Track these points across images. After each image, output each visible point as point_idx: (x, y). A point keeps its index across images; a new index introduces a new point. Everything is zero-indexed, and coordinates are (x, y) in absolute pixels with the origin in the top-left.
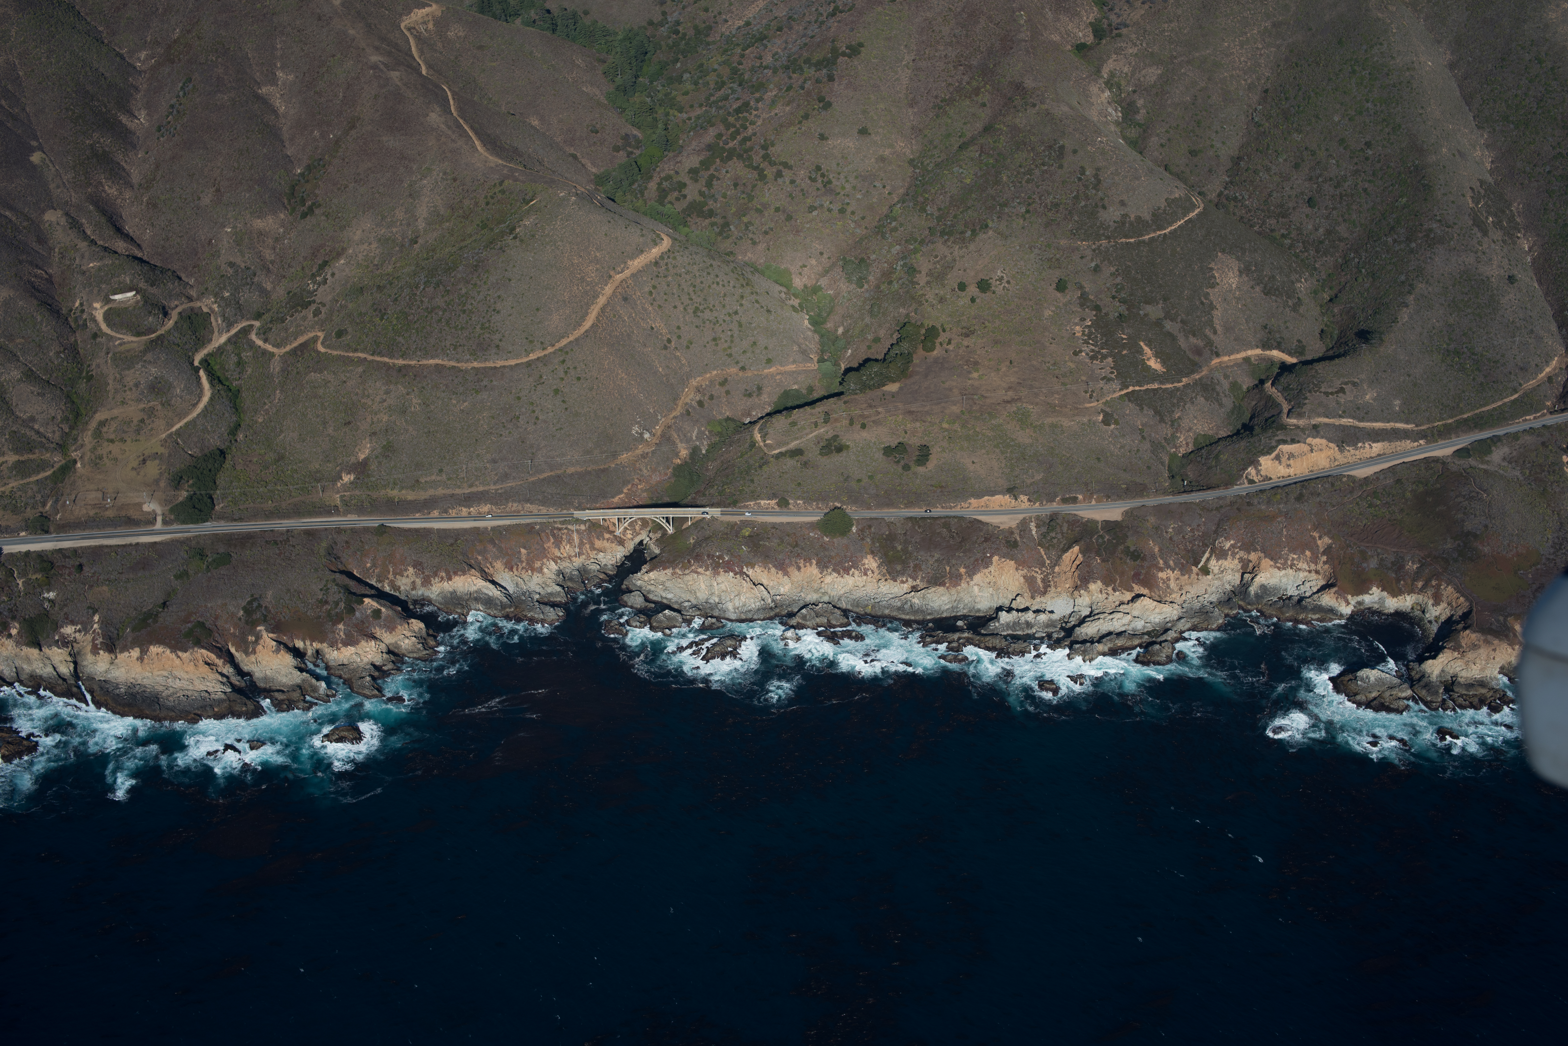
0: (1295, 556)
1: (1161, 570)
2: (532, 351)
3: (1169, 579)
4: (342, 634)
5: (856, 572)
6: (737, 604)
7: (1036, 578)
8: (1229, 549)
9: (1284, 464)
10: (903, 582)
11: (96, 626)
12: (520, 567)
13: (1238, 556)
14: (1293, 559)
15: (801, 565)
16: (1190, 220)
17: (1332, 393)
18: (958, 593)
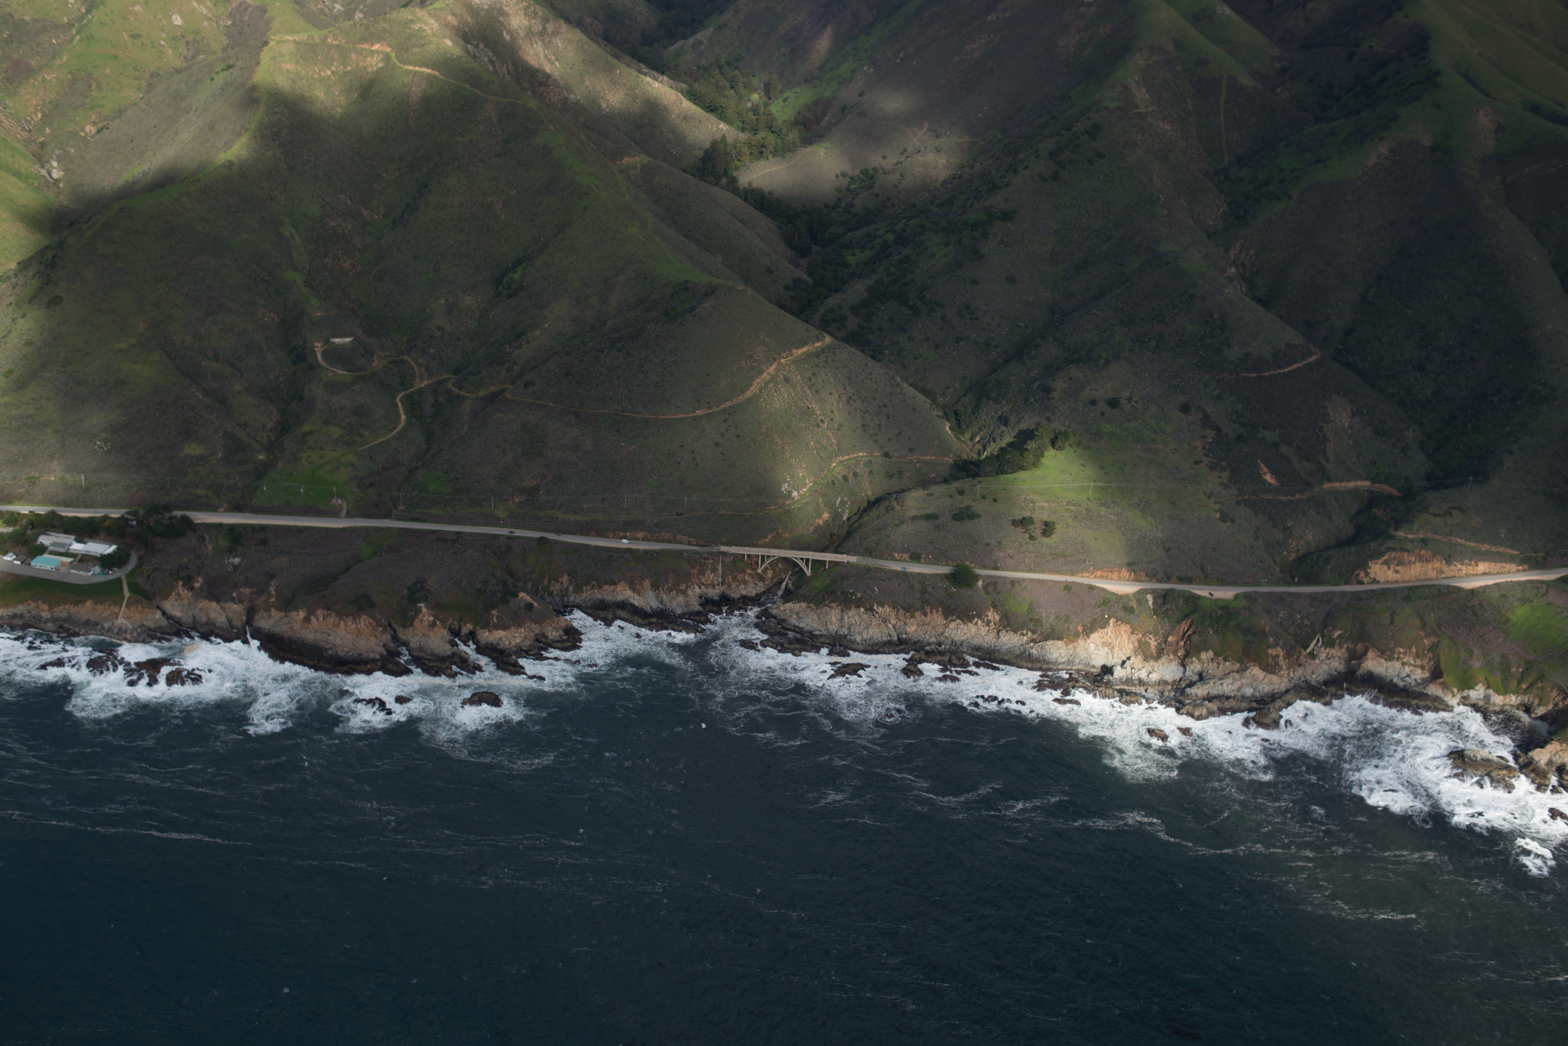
0: (1402, 650)
1: (1272, 647)
2: (699, 408)
3: (1278, 656)
4: (495, 619)
5: (980, 622)
7: (1149, 644)
8: (1337, 638)
9: (1392, 569)
10: (1022, 634)
11: (271, 589)
14: (1399, 653)
15: (928, 611)
16: (1308, 364)
17: (1440, 515)
18: (1075, 648)
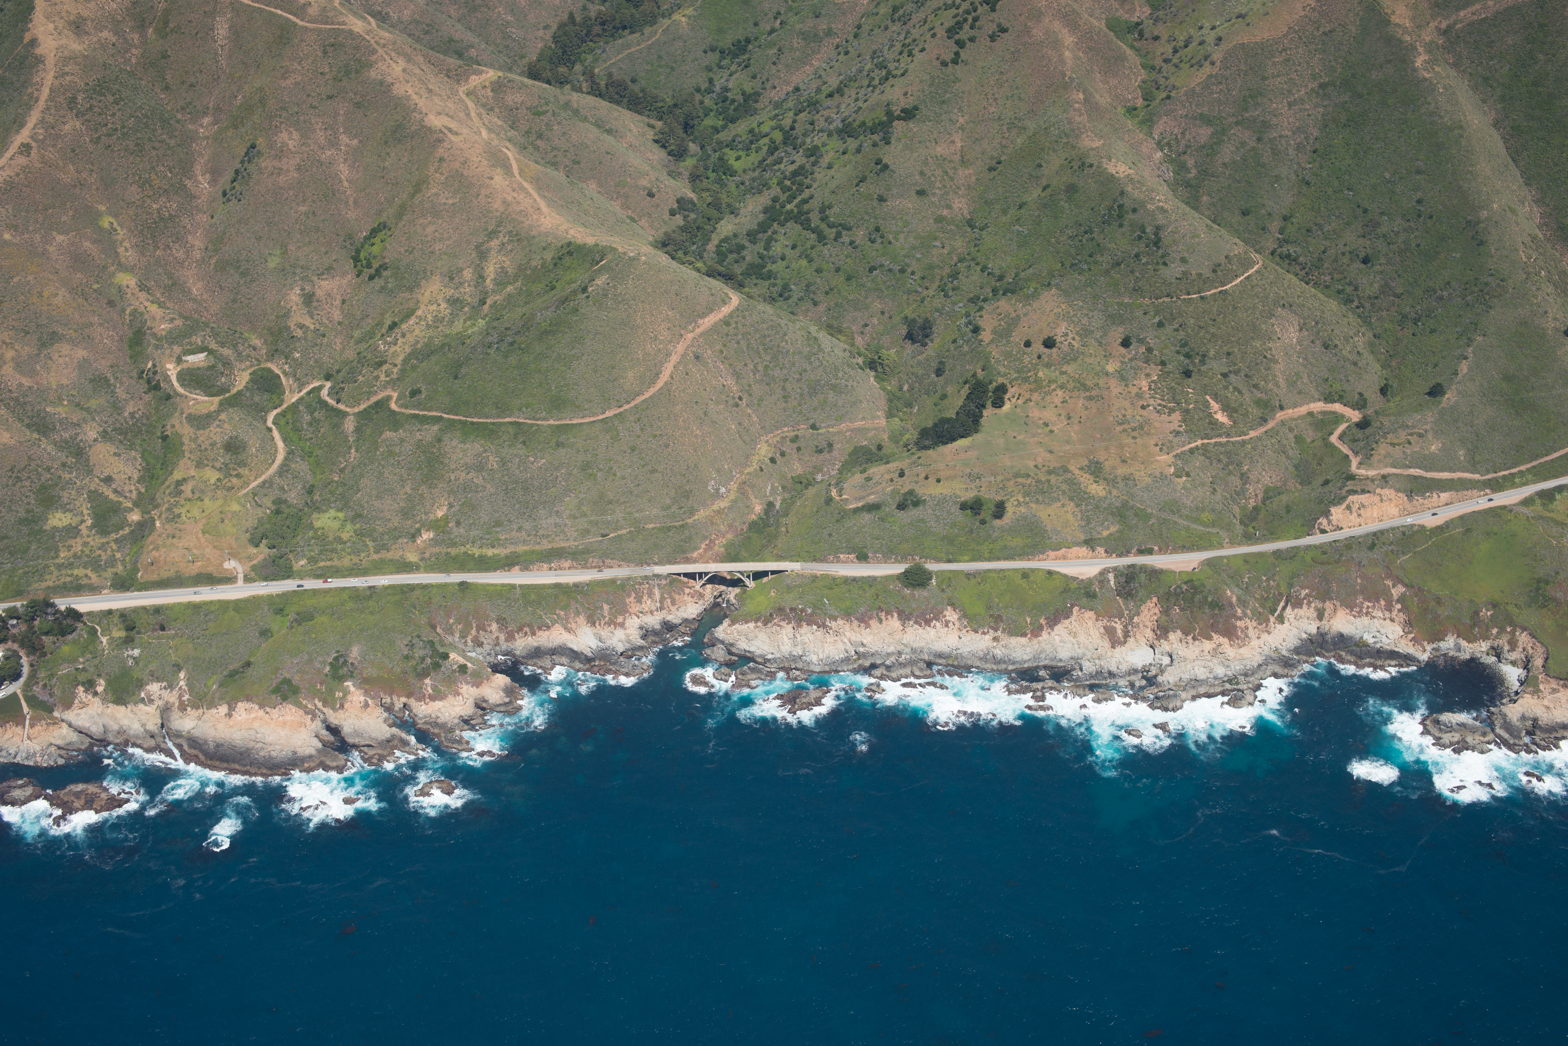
0: (1370, 604)
1: (1240, 619)
2: (609, 408)
3: (1247, 628)
4: (429, 689)
5: (938, 624)
6: (821, 657)
7: (1115, 629)
8: (1305, 598)
9: (1355, 514)
10: (984, 633)
11: (182, 683)
12: (603, 622)
13: (1313, 605)
14: (1368, 607)
15: (883, 618)
16: (1250, 276)
17: (1399, 444)
18: (1040, 643)
